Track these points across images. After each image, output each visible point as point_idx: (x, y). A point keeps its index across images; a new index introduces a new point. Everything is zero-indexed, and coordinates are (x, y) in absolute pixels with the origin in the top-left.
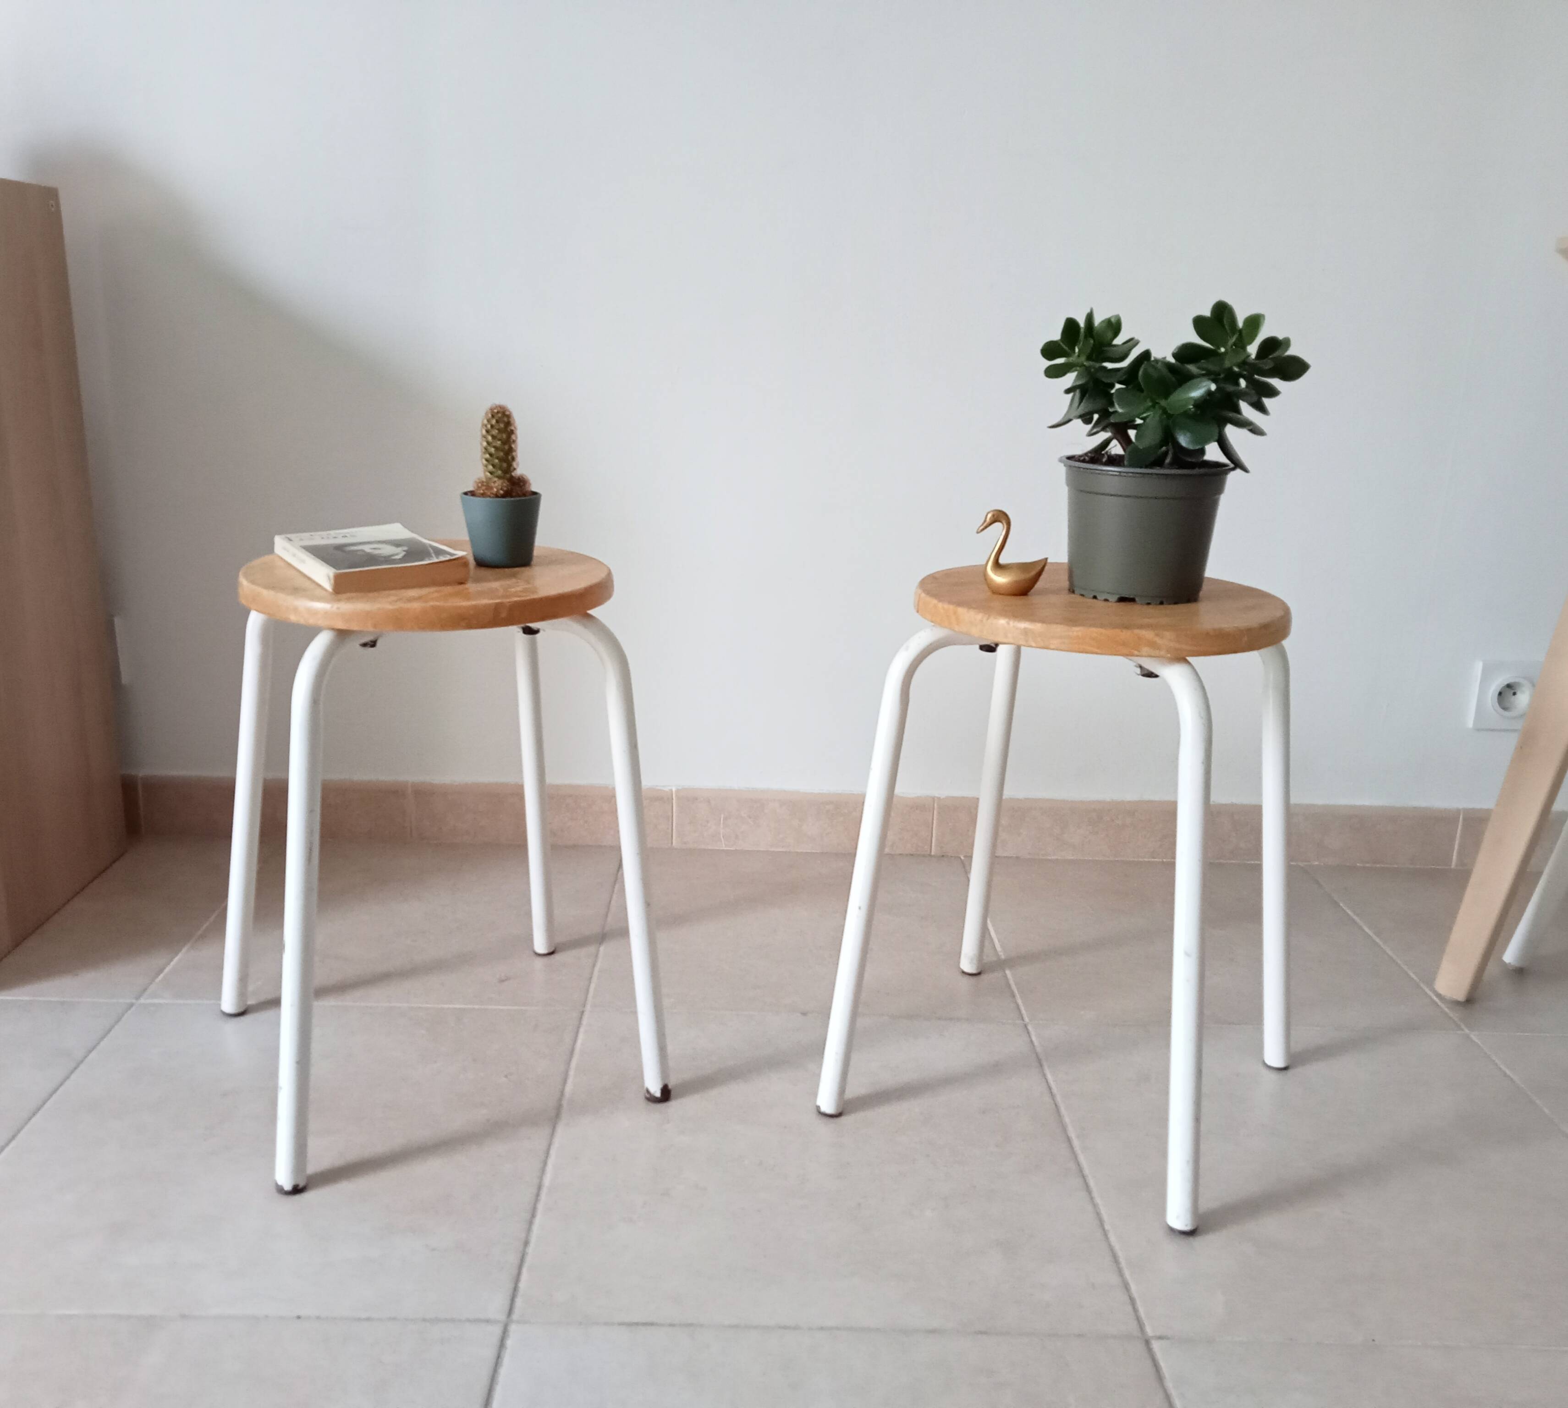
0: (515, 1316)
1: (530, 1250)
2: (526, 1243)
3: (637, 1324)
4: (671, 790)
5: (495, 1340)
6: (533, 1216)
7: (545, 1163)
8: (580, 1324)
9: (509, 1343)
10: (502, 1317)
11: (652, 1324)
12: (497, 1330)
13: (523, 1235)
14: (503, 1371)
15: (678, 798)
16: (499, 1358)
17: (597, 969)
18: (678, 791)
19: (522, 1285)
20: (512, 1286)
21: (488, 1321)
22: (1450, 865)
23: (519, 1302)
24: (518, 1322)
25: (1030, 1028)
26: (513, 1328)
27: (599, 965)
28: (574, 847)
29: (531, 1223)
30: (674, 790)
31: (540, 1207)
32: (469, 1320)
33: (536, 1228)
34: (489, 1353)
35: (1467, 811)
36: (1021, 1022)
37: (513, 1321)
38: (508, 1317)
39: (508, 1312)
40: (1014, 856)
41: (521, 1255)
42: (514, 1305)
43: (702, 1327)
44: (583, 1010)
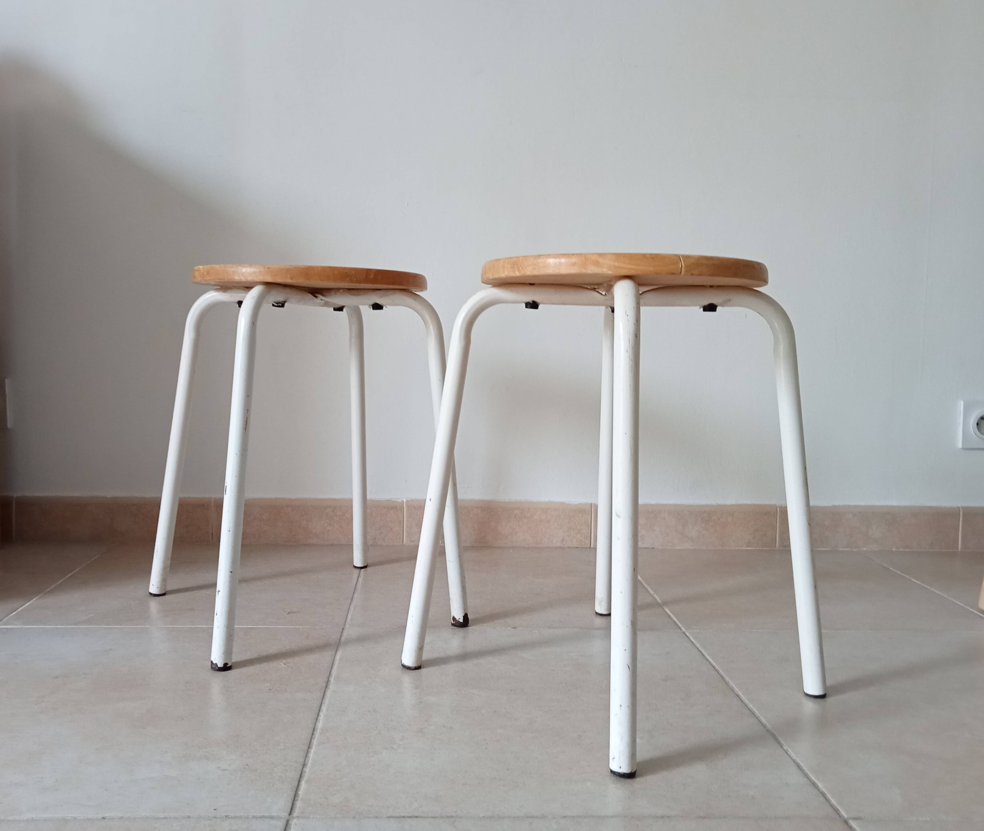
0: (295, 814)
1: (307, 769)
2: (304, 765)
3: (404, 817)
4: (403, 501)
5: (279, 830)
6: (309, 747)
7: (318, 715)
8: (354, 818)
10: (284, 815)
11: (416, 817)
12: (280, 823)
13: (301, 760)
15: (407, 506)
17: (352, 606)
18: (407, 501)
19: (301, 792)
20: (293, 794)
21: (272, 818)
22: (958, 549)
23: (299, 804)
24: (298, 818)
25: (687, 634)
26: (293, 822)
27: (354, 603)
28: (332, 545)
29: (308, 752)
30: (405, 501)
31: (315, 742)
32: (255, 818)
33: (311, 755)
35: (965, 508)
36: (680, 631)
37: (294, 818)
38: (290, 814)
39: (289, 811)
40: (651, 547)
41: (300, 772)
42: (295, 806)
43: (461, 817)
44: (343, 627)
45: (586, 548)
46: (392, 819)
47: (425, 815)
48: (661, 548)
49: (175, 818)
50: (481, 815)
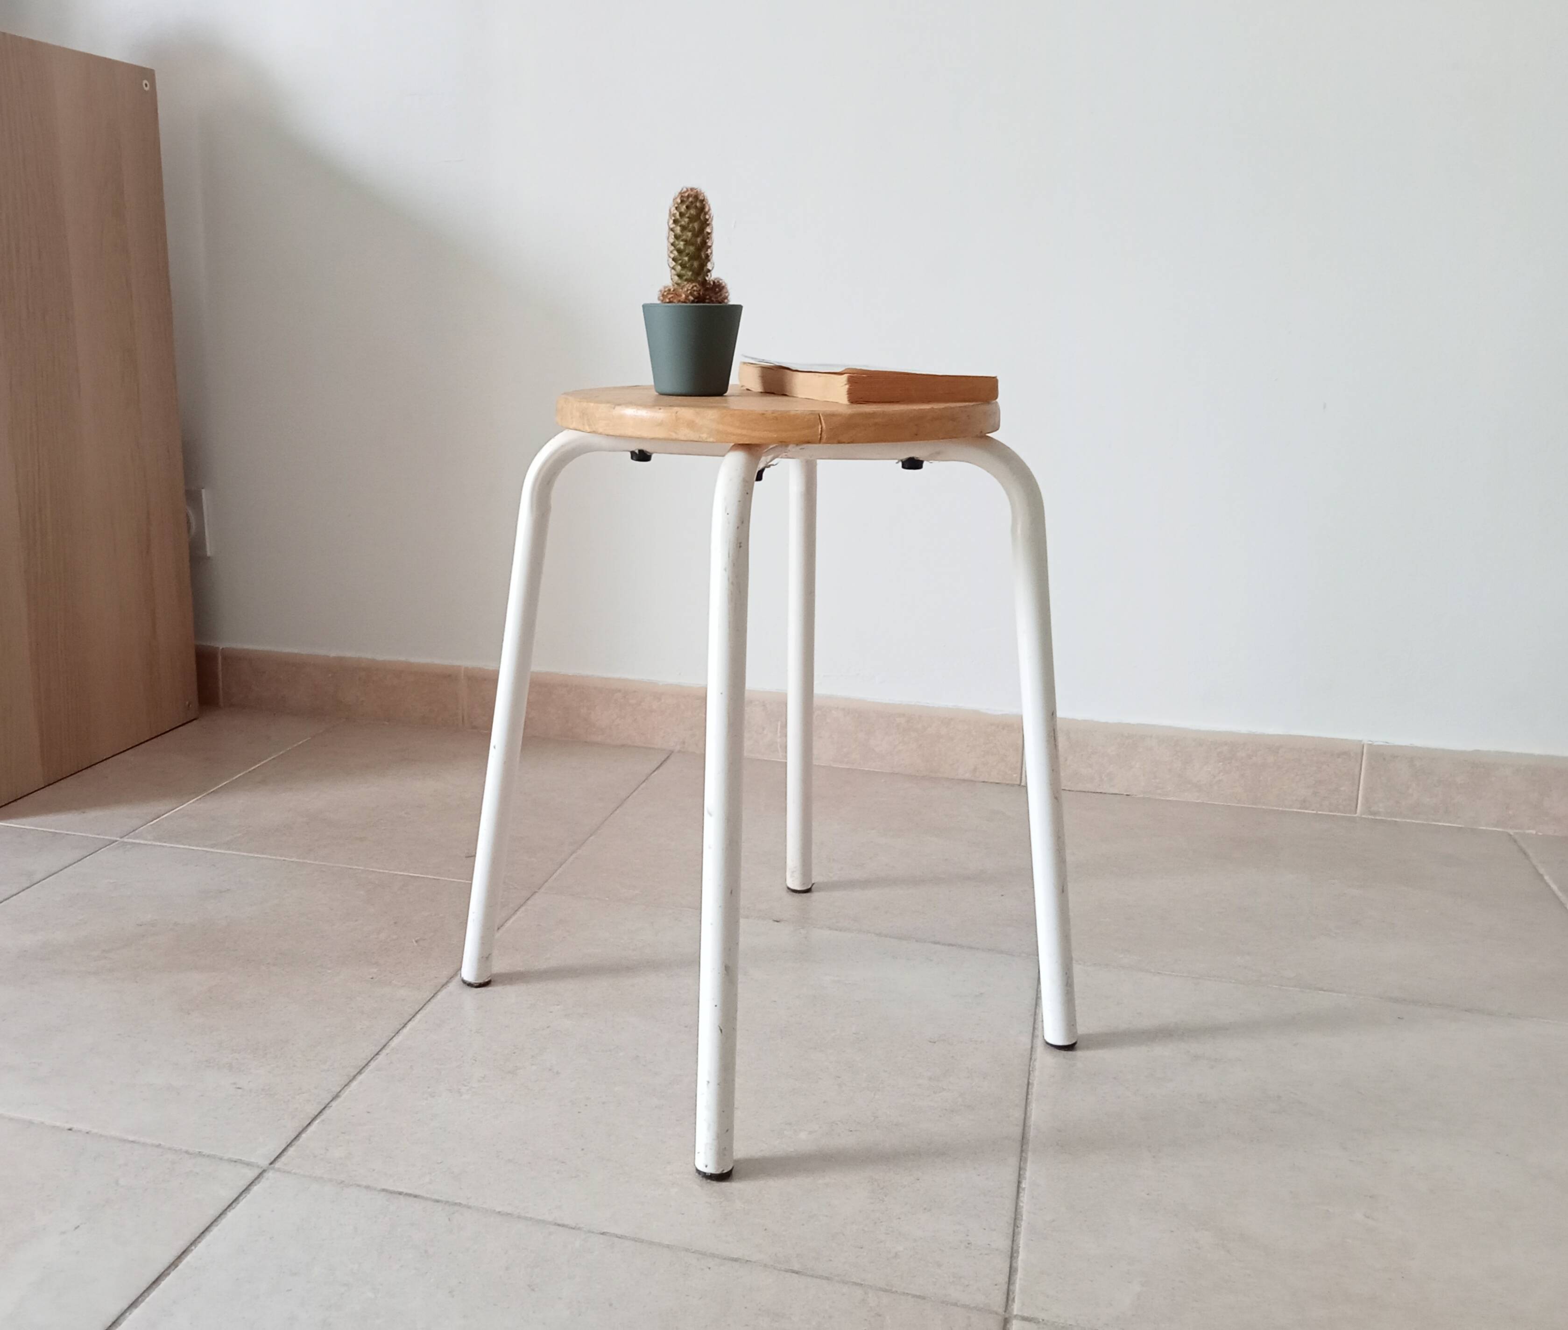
0: (277, 1165)
1: (334, 1104)
2: (336, 1097)
3: (400, 1193)
5: (243, 1184)
6: (360, 1072)
7: (406, 1025)
8: (340, 1183)
9: (255, 1189)
10: (265, 1163)
11: (416, 1196)
12: (251, 1174)
13: (338, 1089)
14: (230, 1214)
16: (236, 1200)
17: (573, 856)
19: (304, 1135)
20: (295, 1135)
21: (248, 1164)
23: (291, 1151)
24: (279, 1170)
26: (270, 1175)
27: (579, 852)
29: (353, 1079)
31: (373, 1064)
32: (230, 1161)
33: (355, 1084)
34: (229, 1195)
37: (273, 1169)
38: (271, 1163)
39: (272, 1159)
40: (1125, 794)
41: (323, 1107)
42: (285, 1153)
43: (469, 1207)
44: (536, 890)
45: (1013, 785)
46: (383, 1194)
47: (428, 1196)
48: (1141, 796)
49: (144, 1145)
50: (498, 1210)
